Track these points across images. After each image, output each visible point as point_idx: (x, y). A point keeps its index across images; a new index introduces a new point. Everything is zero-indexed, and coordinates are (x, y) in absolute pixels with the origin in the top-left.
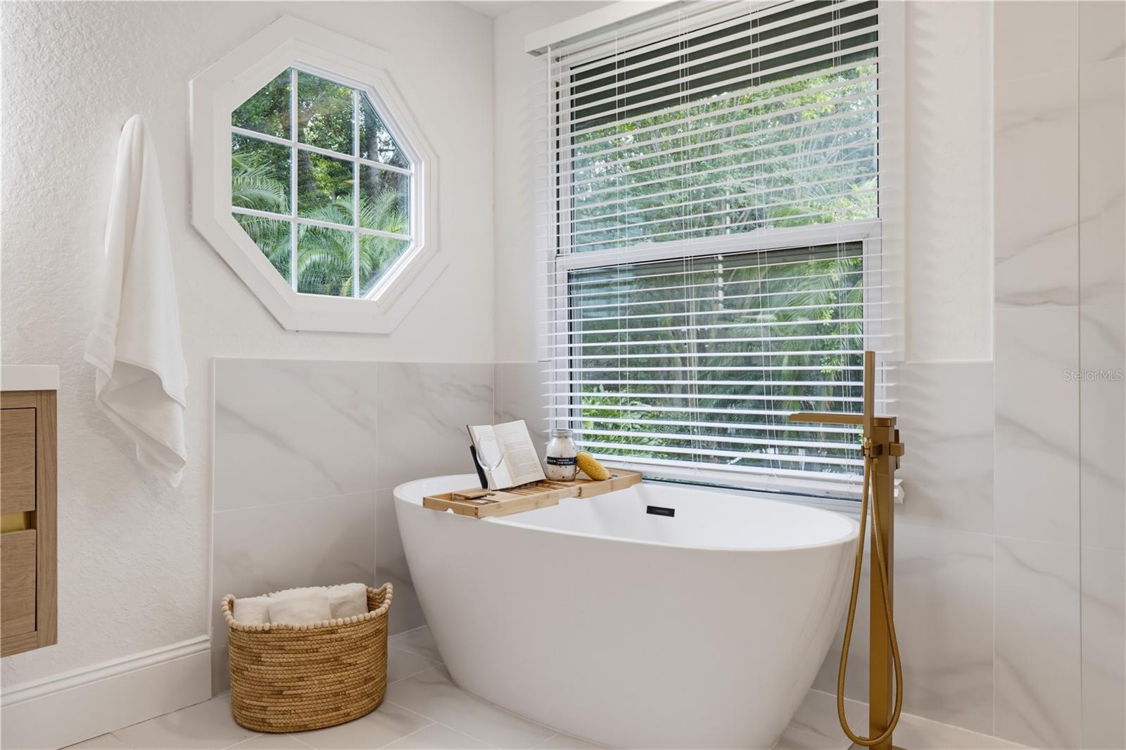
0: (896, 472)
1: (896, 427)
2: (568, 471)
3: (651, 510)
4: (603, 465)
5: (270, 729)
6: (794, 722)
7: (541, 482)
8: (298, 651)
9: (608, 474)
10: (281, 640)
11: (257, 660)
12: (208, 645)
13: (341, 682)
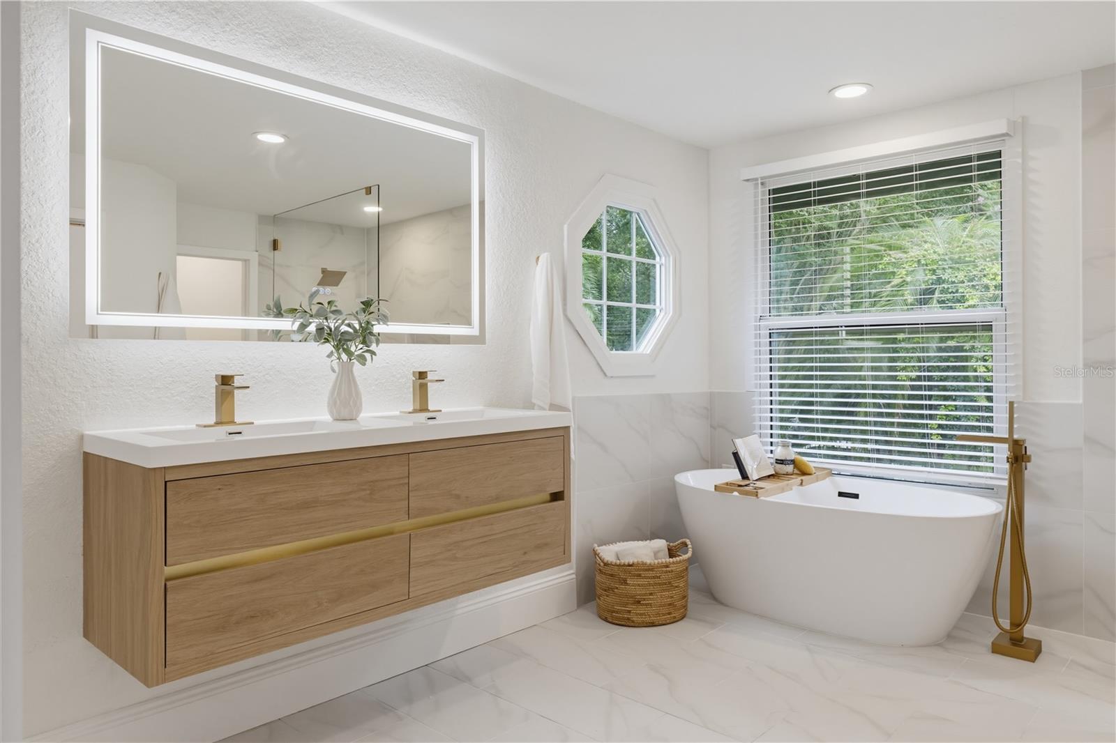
0: (1026, 471)
1: (1026, 445)
2: (790, 468)
3: (841, 494)
4: (812, 465)
5: (632, 624)
6: (955, 627)
7: (772, 475)
8: (649, 578)
9: (814, 471)
10: (638, 570)
11: (625, 582)
12: (574, 576)
13: (672, 597)
